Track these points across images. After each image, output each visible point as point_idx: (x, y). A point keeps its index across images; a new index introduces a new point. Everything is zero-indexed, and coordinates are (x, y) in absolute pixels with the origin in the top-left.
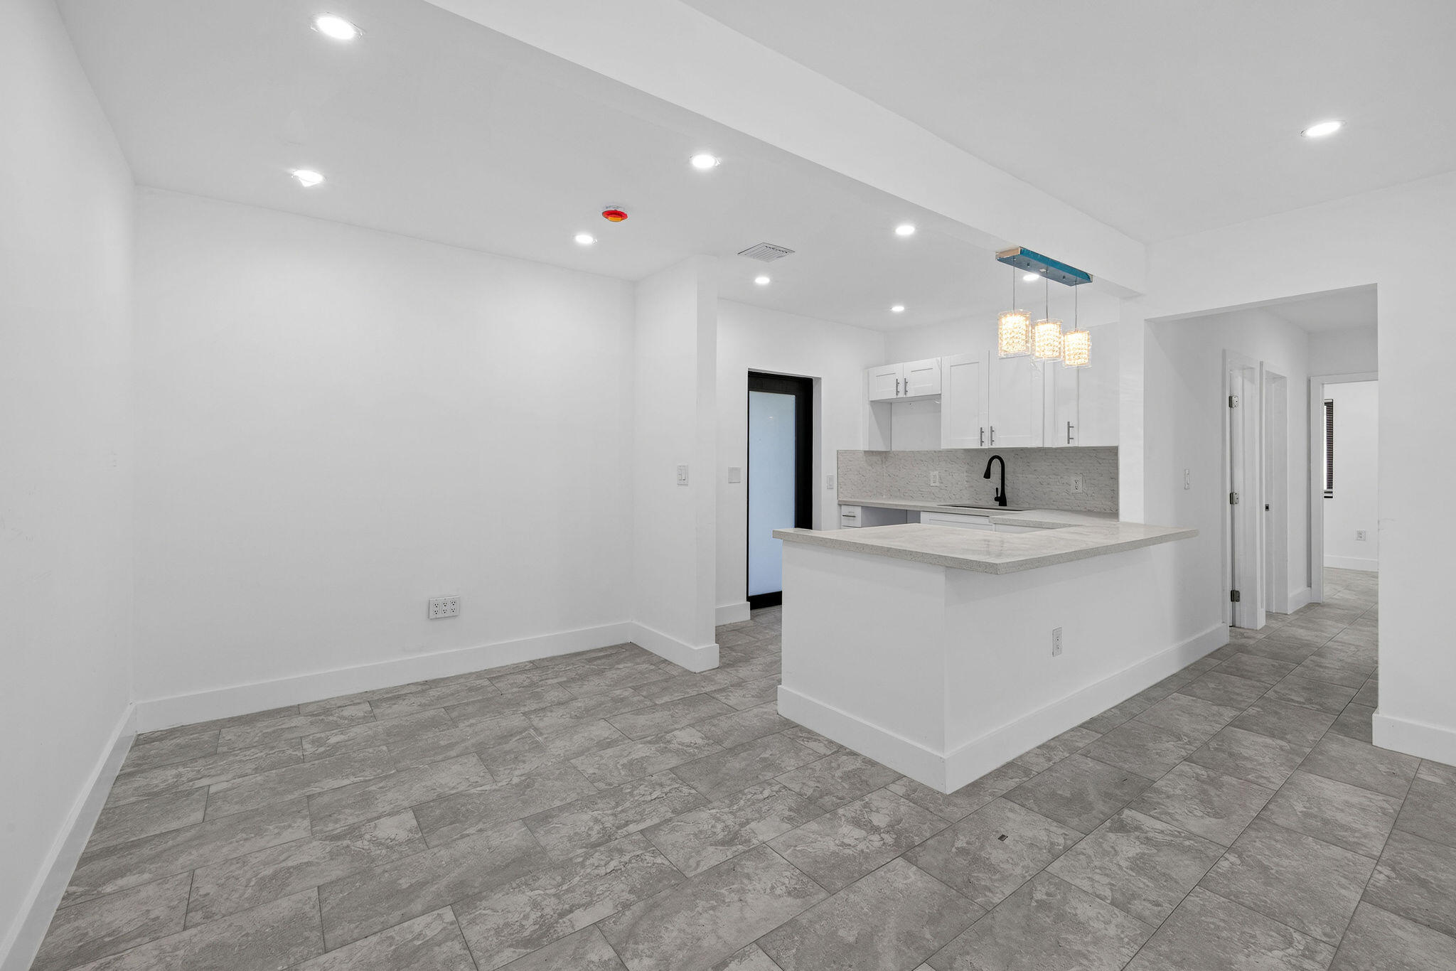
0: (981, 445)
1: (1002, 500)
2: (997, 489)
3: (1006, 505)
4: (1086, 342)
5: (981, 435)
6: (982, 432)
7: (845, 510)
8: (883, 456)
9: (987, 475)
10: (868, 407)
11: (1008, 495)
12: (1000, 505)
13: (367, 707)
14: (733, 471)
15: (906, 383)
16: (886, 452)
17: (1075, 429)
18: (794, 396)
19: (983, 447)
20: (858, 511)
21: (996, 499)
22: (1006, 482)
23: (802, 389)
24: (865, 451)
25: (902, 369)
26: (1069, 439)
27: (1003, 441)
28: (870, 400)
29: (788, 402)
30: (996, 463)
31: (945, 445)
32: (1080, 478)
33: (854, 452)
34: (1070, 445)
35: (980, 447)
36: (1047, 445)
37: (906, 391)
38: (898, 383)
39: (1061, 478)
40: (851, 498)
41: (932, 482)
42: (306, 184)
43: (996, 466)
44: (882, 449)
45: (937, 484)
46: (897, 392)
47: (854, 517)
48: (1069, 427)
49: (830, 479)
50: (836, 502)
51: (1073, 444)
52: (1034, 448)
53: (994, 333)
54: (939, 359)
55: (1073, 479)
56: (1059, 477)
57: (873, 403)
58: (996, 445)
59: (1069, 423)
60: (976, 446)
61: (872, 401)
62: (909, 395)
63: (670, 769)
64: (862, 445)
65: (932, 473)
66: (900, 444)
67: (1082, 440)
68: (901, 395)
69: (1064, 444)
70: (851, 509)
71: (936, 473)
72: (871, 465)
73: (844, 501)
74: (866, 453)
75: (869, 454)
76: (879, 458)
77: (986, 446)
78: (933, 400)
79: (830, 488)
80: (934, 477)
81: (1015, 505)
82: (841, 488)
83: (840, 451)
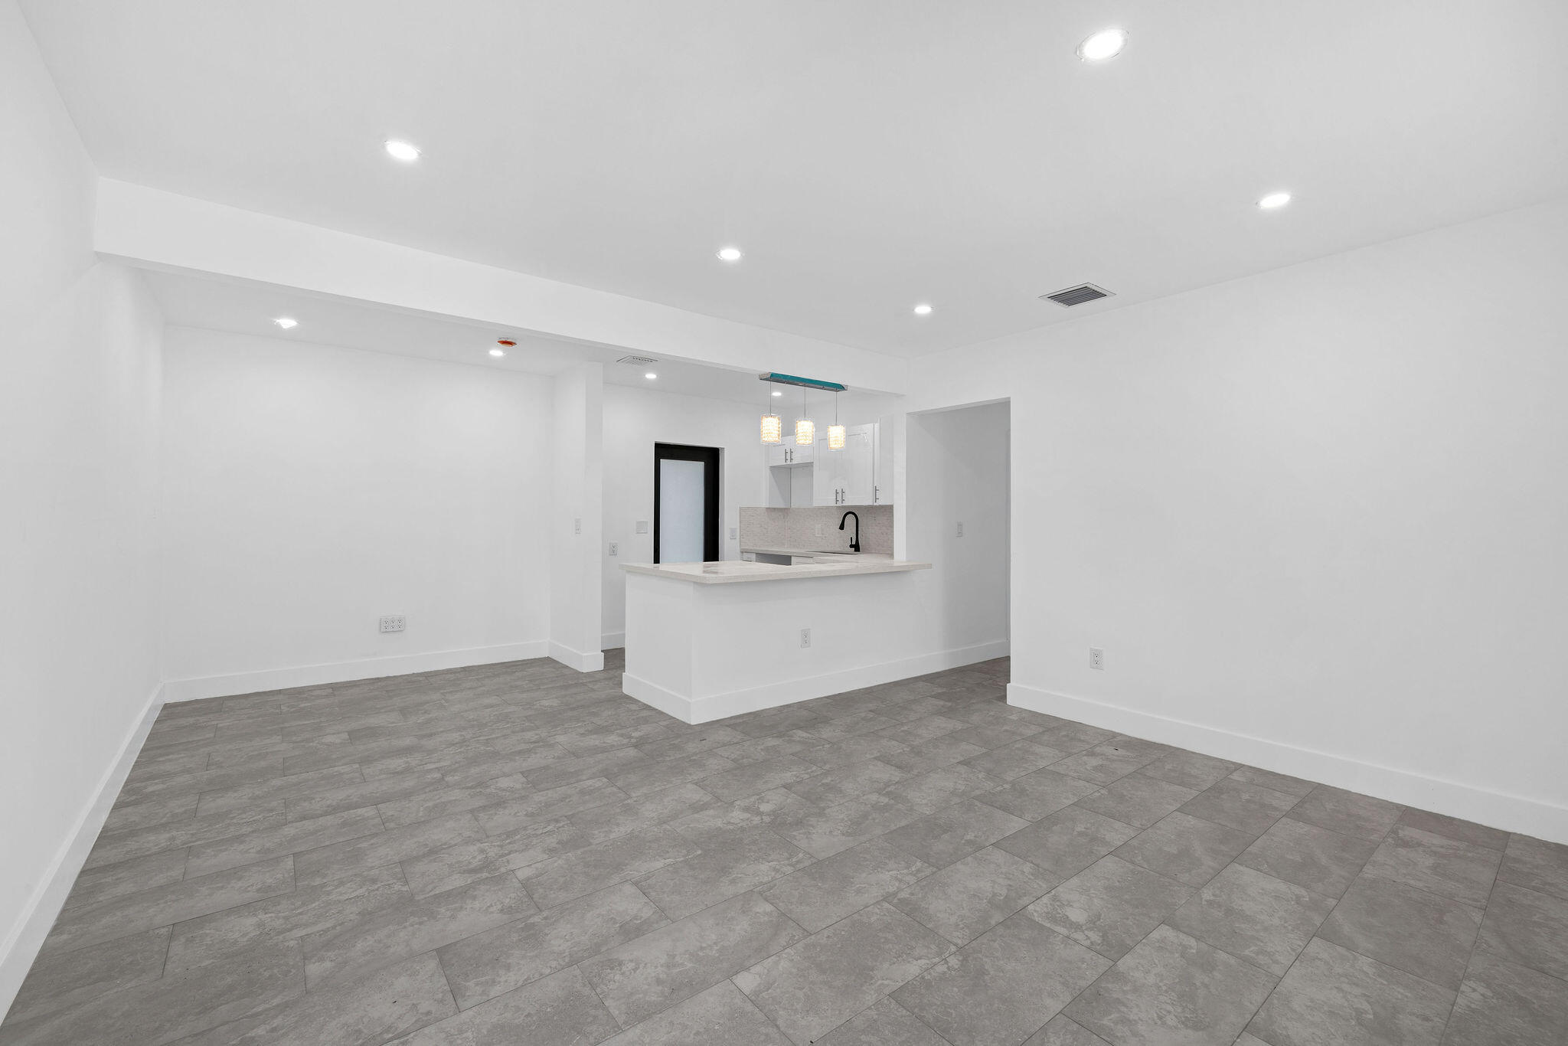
0: (838, 502)
1: (856, 547)
2: (852, 538)
3: (861, 551)
5: (836, 495)
6: (836, 493)
7: (747, 556)
8: (784, 512)
9: (842, 527)
10: (768, 471)
11: (862, 543)
12: (855, 551)
13: (331, 691)
14: (640, 525)
15: (791, 452)
16: (786, 508)
17: (880, 491)
18: (703, 463)
21: (851, 546)
22: (859, 533)
23: (710, 458)
24: (766, 508)
25: (789, 441)
26: (876, 499)
27: (851, 501)
28: (769, 466)
29: (698, 468)
30: (850, 516)
31: (816, 504)
33: (755, 509)
35: (836, 505)
37: (792, 459)
38: (786, 453)
42: (285, 327)
43: (850, 519)
44: (782, 506)
46: (786, 460)
48: (876, 490)
49: (733, 531)
50: (738, 550)
53: (758, 432)
57: (772, 468)
58: (849, 503)
59: (876, 487)
60: (832, 503)
62: (794, 462)
63: (526, 717)
64: (764, 504)
66: (795, 504)
68: (788, 462)
71: (819, 525)
72: (772, 520)
73: (743, 549)
74: (769, 510)
75: (771, 510)
76: (780, 513)
77: (839, 504)
78: (808, 466)
79: (733, 538)
80: (818, 529)
81: (867, 552)
82: (743, 538)
83: (744, 508)
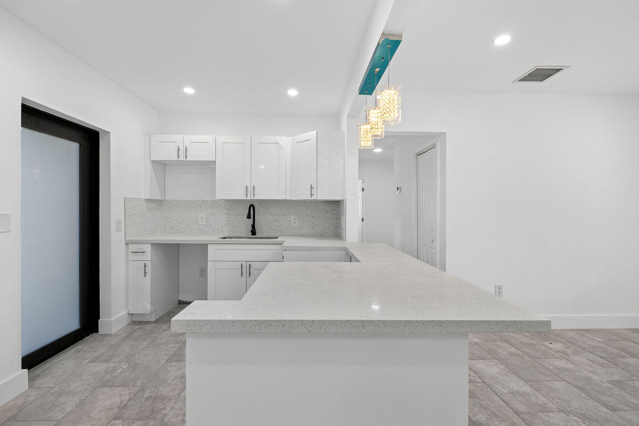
0: (247, 197)
1: (253, 232)
2: (252, 225)
3: (255, 235)
5: (246, 191)
6: (247, 189)
7: (133, 247)
8: (159, 203)
9: (249, 217)
10: (149, 166)
12: (252, 235)
15: (187, 150)
16: (160, 200)
17: (316, 189)
18: (78, 144)
20: (148, 248)
24: (146, 200)
25: (184, 140)
26: (312, 195)
28: (152, 160)
30: (252, 208)
31: (218, 197)
32: (296, 217)
33: (138, 199)
34: (312, 198)
35: (244, 199)
37: (186, 156)
38: (179, 150)
39: (286, 217)
40: (143, 236)
41: (199, 221)
44: (159, 198)
45: (204, 223)
46: (179, 156)
47: (144, 252)
48: (311, 188)
50: (125, 240)
51: (314, 198)
54: (214, 136)
55: (293, 217)
57: (154, 162)
58: (255, 198)
59: (311, 185)
60: (241, 197)
62: (188, 159)
64: (144, 195)
65: (199, 215)
66: (170, 196)
67: (320, 196)
68: (181, 158)
70: (141, 246)
71: (202, 215)
72: (150, 210)
73: (131, 240)
74: (147, 200)
76: (155, 204)
77: (249, 198)
78: (209, 165)
79: (118, 230)
80: (202, 218)
81: (259, 235)
82: (128, 229)
83: (127, 199)
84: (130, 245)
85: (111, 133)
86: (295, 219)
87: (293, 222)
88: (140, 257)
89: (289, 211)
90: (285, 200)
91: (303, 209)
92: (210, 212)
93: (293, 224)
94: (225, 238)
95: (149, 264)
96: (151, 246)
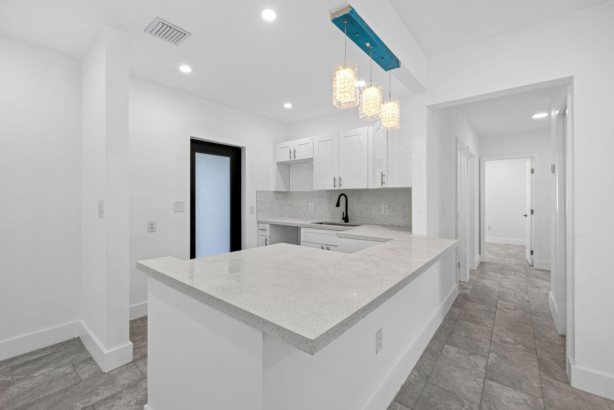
0: (335, 187)
1: (346, 220)
2: (343, 213)
3: (348, 222)
4: (397, 110)
5: (335, 181)
6: (335, 180)
7: (261, 226)
8: (285, 194)
9: (338, 205)
10: (275, 166)
11: (349, 216)
12: (345, 222)
14: (178, 204)
15: (295, 152)
16: (286, 192)
17: (386, 177)
18: (229, 158)
19: (336, 189)
20: (268, 227)
21: (343, 219)
22: (348, 209)
23: (235, 154)
25: (293, 144)
26: (382, 183)
27: (347, 185)
28: (276, 162)
29: (225, 161)
30: (343, 198)
31: (316, 188)
32: (387, 206)
33: (266, 192)
35: (334, 189)
36: (370, 187)
37: (295, 157)
38: (290, 152)
40: (265, 218)
41: (310, 209)
43: (343, 200)
44: (284, 190)
45: (313, 210)
46: (290, 157)
47: (266, 230)
48: (382, 176)
49: (252, 208)
50: (256, 221)
51: (384, 186)
52: (363, 189)
54: (312, 137)
55: (383, 207)
56: (376, 206)
57: (278, 164)
58: (343, 187)
59: (382, 173)
60: (332, 188)
61: (277, 163)
62: (297, 158)
64: (272, 188)
65: (311, 204)
66: (292, 189)
67: (390, 184)
68: (292, 159)
69: (379, 186)
70: (264, 225)
71: (313, 203)
72: (278, 199)
73: (260, 221)
74: (275, 192)
75: (276, 193)
76: (282, 195)
77: (337, 188)
78: (309, 161)
79: (252, 213)
80: (312, 205)
81: (353, 223)
82: (259, 213)
83: (258, 191)
84: (260, 224)
85: (246, 148)
86: (385, 208)
87: (383, 211)
88: (264, 233)
89: (380, 200)
90: (368, 189)
91: (393, 198)
92: (317, 201)
93: (383, 213)
94: (322, 224)
95: (268, 238)
96: (270, 226)
